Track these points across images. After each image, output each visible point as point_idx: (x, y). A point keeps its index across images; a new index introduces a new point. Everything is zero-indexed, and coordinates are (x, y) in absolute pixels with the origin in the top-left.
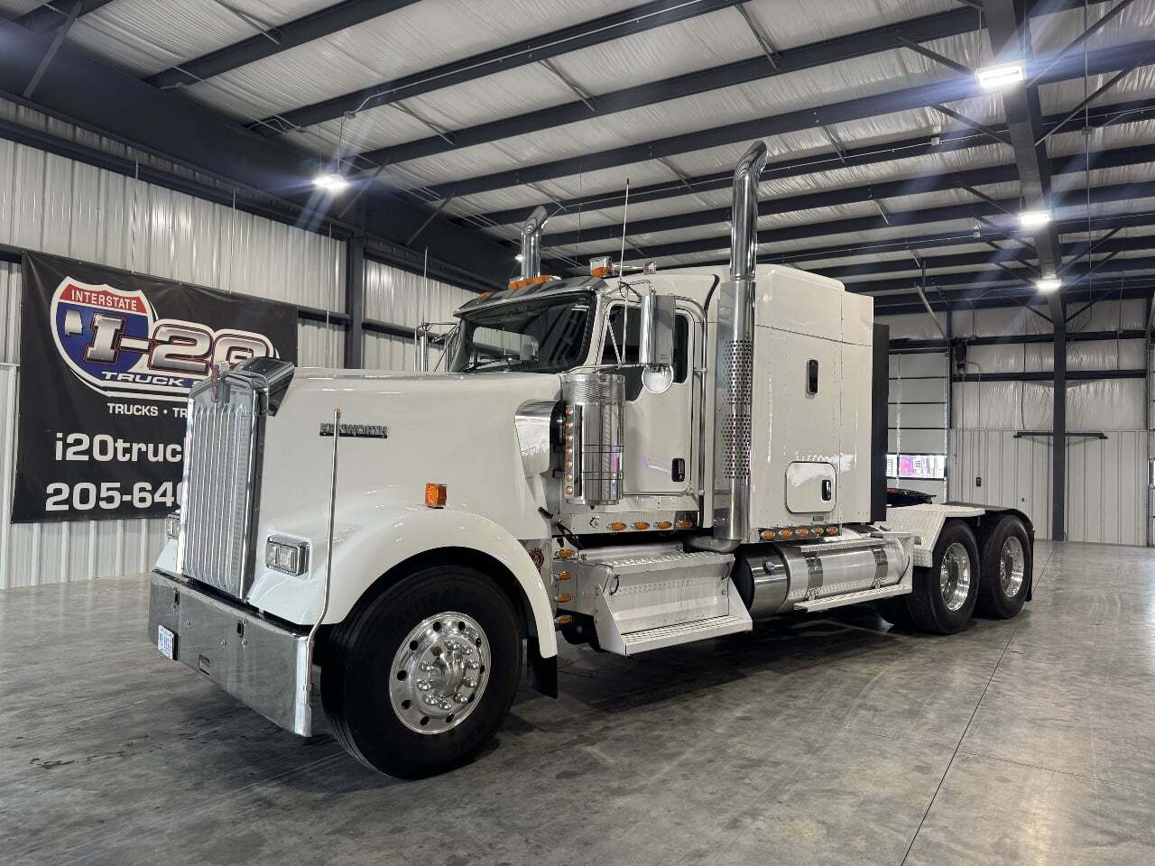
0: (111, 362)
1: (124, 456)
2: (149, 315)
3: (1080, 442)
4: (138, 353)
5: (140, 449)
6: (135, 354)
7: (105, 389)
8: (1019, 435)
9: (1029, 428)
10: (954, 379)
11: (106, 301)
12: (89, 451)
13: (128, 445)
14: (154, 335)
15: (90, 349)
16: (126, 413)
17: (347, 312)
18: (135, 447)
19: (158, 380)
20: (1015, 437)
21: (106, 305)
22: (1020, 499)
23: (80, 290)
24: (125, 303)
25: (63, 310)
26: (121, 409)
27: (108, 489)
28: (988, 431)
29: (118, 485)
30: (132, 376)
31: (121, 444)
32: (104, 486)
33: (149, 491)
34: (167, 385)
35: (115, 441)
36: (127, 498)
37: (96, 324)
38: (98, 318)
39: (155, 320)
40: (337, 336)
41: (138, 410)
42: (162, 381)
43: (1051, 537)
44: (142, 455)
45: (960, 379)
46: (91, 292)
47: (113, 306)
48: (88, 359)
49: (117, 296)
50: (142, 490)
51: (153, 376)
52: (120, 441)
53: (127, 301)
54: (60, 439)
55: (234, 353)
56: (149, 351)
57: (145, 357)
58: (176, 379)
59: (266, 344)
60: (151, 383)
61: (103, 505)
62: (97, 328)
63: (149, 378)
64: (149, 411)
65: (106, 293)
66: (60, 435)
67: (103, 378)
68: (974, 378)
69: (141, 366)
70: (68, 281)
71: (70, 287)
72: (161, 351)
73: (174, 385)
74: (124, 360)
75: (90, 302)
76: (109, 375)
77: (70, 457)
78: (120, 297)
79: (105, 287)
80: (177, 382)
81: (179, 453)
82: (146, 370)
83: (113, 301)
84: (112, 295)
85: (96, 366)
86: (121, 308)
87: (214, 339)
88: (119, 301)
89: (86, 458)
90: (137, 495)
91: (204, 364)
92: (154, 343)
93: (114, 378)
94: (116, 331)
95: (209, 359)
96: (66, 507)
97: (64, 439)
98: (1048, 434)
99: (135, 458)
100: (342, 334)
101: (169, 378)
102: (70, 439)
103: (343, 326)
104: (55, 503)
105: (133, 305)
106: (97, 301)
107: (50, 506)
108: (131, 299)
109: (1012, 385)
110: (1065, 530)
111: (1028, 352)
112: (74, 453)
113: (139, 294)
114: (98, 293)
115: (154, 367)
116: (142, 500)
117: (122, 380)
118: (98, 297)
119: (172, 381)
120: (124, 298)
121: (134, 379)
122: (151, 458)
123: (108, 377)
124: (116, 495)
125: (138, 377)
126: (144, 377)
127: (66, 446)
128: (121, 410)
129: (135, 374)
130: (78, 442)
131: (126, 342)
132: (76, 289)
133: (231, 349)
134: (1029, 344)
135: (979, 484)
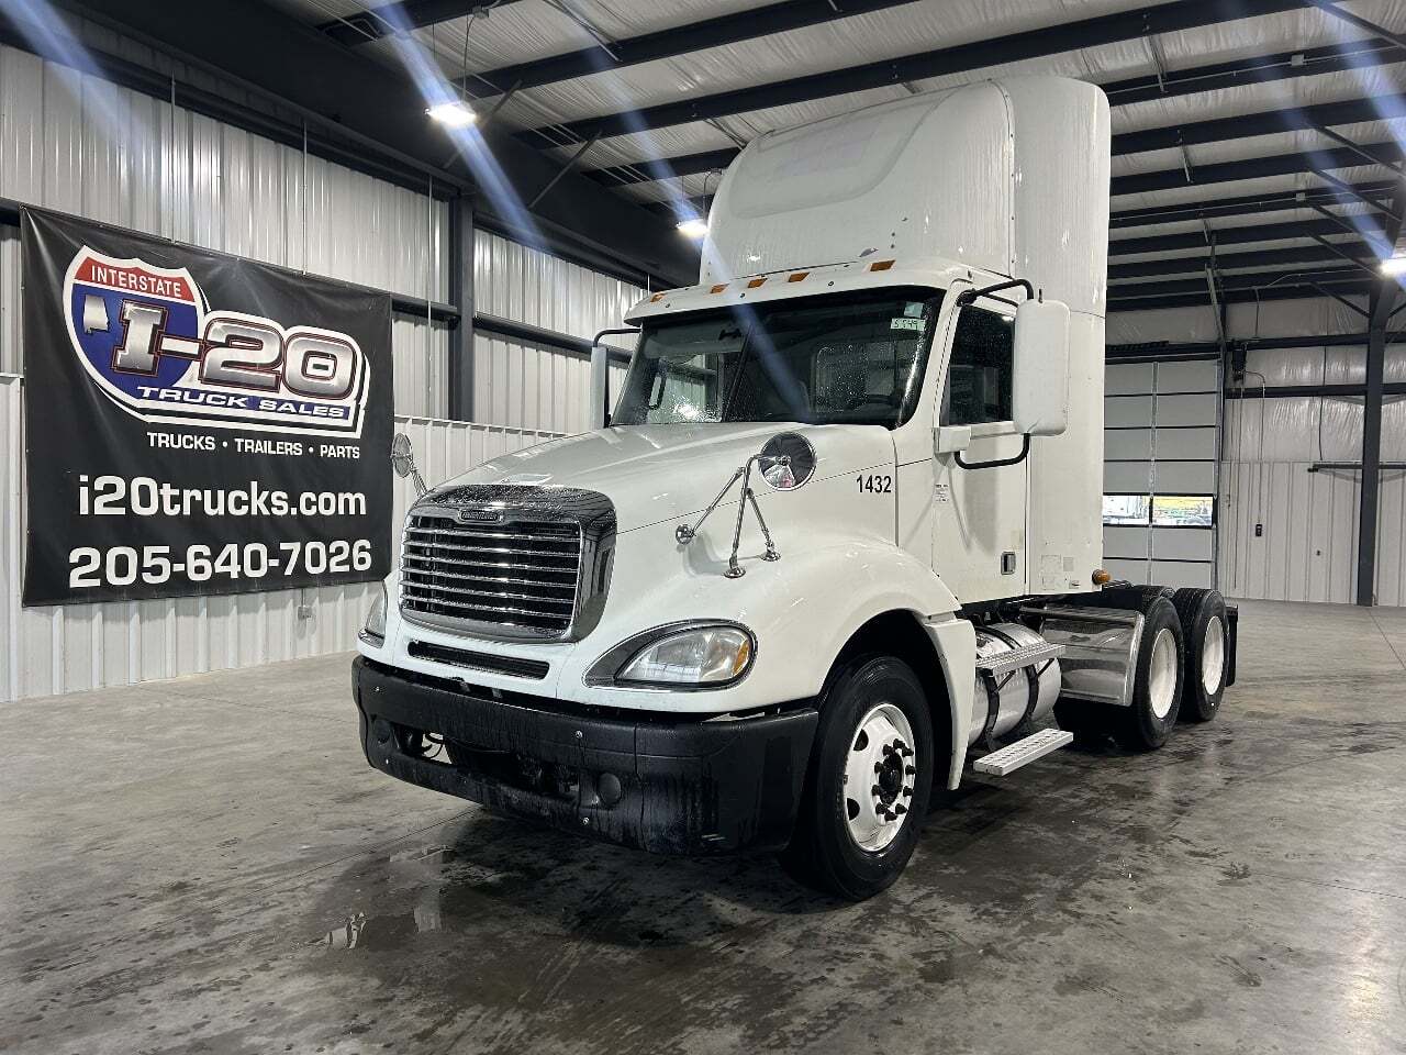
0: (148, 372)
1: (172, 507)
2: (198, 304)
3: (1396, 477)
4: (186, 359)
5: (193, 498)
6: (182, 361)
7: (144, 411)
8: (1315, 469)
9: (1329, 458)
10: (1229, 394)
11: (138, 283)
12: (125, 502)
13: (177, 492)
14: (206, 333)
15: (120, 353)
16: (174, 446)
17: (451, 303)
18: (187, 494)
19: (214, 399)
20: (1309, 470)
21: (139, 290)
22: (1315, 551)
23: (103, 266)
24: (165, 285)
25: (80, 295)
26: (166, 440)
27: (154, 556)
28: (1273, 463)
29: (166, 549)
30: (180, 393)
31: (168, 491)
32: (148, 551)
33: (206, 558)
34: (226, 406)
35: (160, 487)
36: (179, 567)
37: (126, 317)
38: (129, 307)
39: (206, 312)
40: (440, 337)
41: (188, 442)
42: (220, 400)
43: (1354, 601)
44: (197, 506)
45: (1236, 395)
46: (118, 269)
47: (149, 291)
48: (119, 368)
49: (153, 276)
50: (198, 555)
51: (207, 393)
52: (167, 486)
53: (169, 283)
54: (84, 484)
55: (313, 361)
56: (200, 357)
57: (195, 365)
58: (237, 397)
59: (352, 348)
60: (204, 403)
61: (148, 578)
62: (128, 322)
63: (202, 396)
64: (203, 443)
65: (138, 272)
66: (84, 478)
67: (139, 395)
68: (1255, 393)
69: (190, 379)
70: (86, 253)
71: (89, 262)
72: (217, 356)
73: (235, 406)
74: (167, 369)
75: (117, 285)
76: (147, 391)
77: (100, 510)
78: (158, 278)
79: (136, 263)
80: (239, 402)
81: (245, 503)
82: (197, 385)
83: (149, 283)
84: (148, 275)
85: (130, 378)
86: (160, 293)
87: (285, 340)
88: (156, 283)
89: (121, 511)
90: (192, 563)
91: (274, 376)
92: (207, 346)
93: (154, 396)
94: (155, 327)
95: (280, 369)
96: (96, 582)
97: (90, 485)
98: (1355, 467)
99: (187, 511)
100: (446, 333)
101: (228, 395)
102: (99, 484)
103: (446, 323)
104: (82, 577)
105: (176, 289)
106: (127, 282)
107: (75, 581)
108: (173, 280)
109: (1306, 401)
110: (1374, 592)
111: (1329, 356)
112: (106, 505)
113: (183, 273)
114: (128, 271)
115: (207, 381)
116: (200, 570)
117: (166, 399)
118: (127, 277)
119: (232, 401)
120: (164, 279)
121: (182, 397)
122: (209, 510)
123: (146, 394)
124: (165, 563)
125: (187, 394)
126: (195, 394)
127: (93, 494)
128: (166, 442)
129: (183, 390)
130: (111, 489)
131: (168, 344)
132: (98, 264)
133: (308, 354)
134: (1330, 348)
135: (1259, 534)
